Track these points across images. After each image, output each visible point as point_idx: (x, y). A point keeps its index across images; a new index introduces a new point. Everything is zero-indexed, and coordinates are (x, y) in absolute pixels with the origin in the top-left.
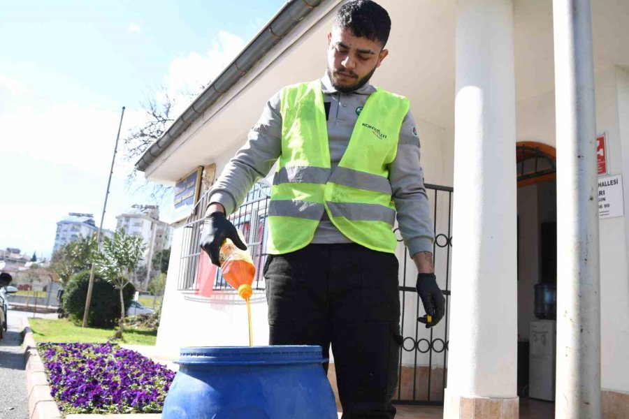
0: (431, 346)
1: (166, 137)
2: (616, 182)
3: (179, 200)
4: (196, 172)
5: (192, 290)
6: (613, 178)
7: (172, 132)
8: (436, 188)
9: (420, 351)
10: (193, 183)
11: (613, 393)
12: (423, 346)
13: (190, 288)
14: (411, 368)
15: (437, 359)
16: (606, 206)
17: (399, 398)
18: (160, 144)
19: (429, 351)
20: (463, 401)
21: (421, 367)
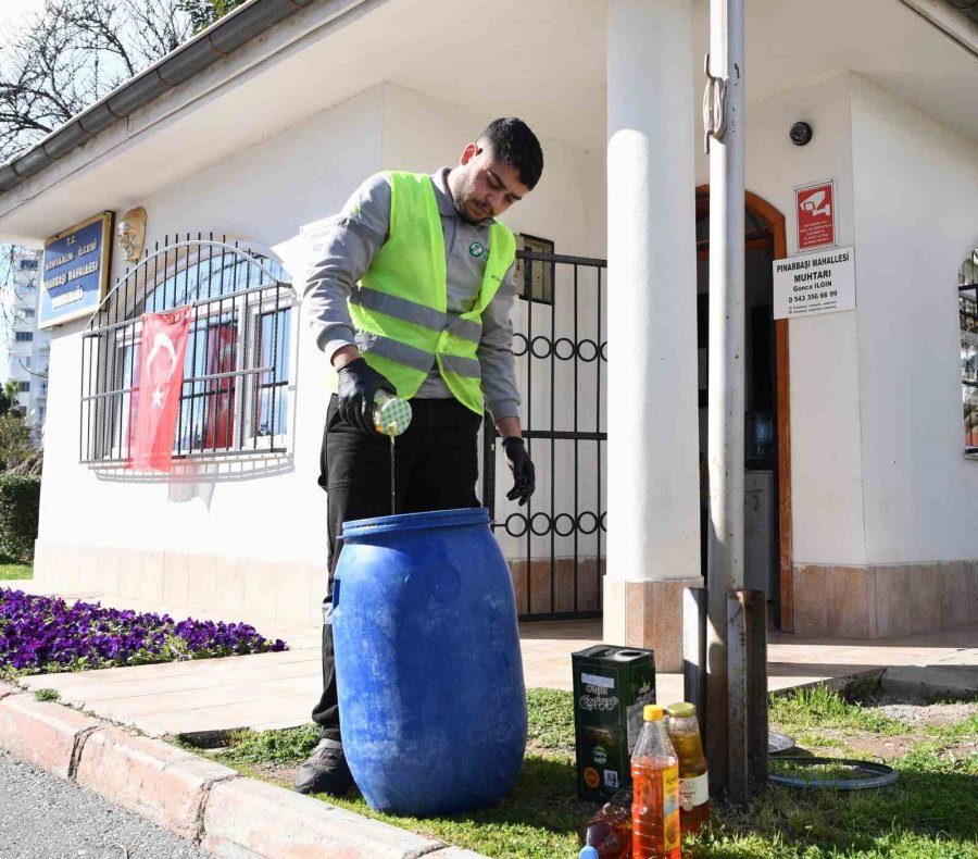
0: (576, 524)
1: (35, 157)
2: (845, 258)
3: (60, 280)
4: (99, 223)
5: (111, 460)
6: (842, 251)
7: (51, 149)
8: (576, 262)
9: (559, 533)
10: (93, 246)
11: (840, 568)
12: (564, 525)
13: (107, 457)
14: (545, 564)
15: (587, 545)
16: (832, 294)
17: (529, 610)
18: (19, 169)
19: (573, 533)
20: (630, 587)
21: (560, 561)
